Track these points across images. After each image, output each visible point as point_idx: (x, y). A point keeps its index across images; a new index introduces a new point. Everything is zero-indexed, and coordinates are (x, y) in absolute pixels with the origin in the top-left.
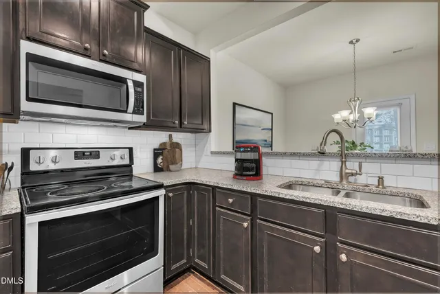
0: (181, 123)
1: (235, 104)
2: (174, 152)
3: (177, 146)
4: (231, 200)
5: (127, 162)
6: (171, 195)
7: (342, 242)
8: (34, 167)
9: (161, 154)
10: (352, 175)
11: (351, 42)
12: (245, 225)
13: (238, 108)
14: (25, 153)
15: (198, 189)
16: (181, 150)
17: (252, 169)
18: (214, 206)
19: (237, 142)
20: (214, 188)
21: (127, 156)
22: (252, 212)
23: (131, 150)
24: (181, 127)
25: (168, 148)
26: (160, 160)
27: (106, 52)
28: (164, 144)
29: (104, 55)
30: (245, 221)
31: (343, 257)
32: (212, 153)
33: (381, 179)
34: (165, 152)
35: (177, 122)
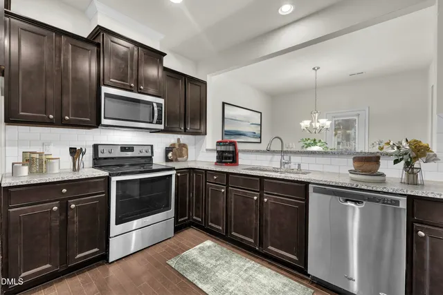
0: (185, 129)
1: (224, 103)
2: (181, 150)
3: (183, 146)
4: (215, 177)
5: (149, 154)
6: (179, 175)
7: (267, 193)
8: (100, 155)
9: (172, 151)
10: (286, 163)
11: (314, 69)
12: (223, 190)
13: (226, 106)
14: (96, 147)
15: (196, 172)
16: (187, 148)
17: (229, 158)
18: (206, 182)
19: (225, 131)
20: (206, 170)
21: (150, 151)
22: (227, 183)
23: (152, 146)
24: (185, 131)
25: (177, 147)
26: (170, 155)
27: (142, 87)
28: (174, 144)
29: (141, 89)
30: (223, 188)
31: (266, 200)
32: (207, 150)
33: (299, 165)
34: (174, 149)
35: (182, 128)
